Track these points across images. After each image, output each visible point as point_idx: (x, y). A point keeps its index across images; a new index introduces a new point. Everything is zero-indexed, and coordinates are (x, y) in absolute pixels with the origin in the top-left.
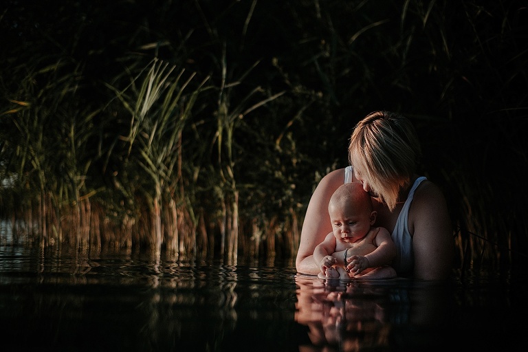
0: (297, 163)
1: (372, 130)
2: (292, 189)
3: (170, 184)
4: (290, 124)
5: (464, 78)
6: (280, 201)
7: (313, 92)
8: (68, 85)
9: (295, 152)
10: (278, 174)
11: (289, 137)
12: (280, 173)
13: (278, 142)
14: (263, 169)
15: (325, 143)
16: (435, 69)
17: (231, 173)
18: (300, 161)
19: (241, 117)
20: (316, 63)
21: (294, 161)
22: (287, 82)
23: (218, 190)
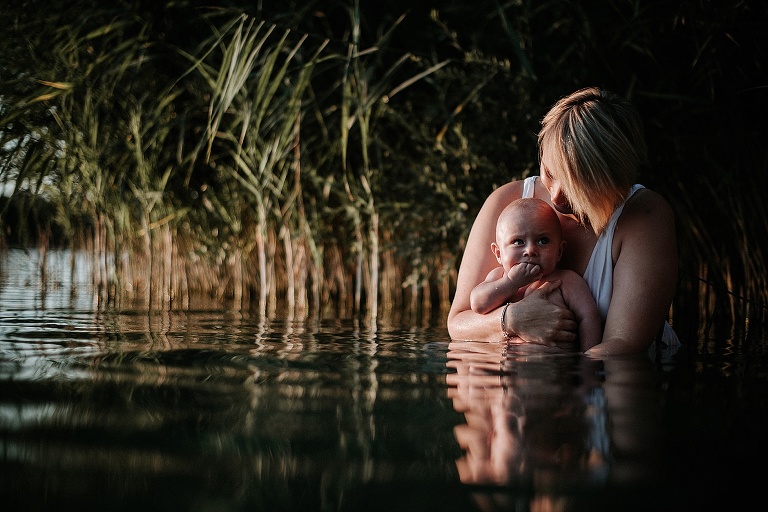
0: (471, 170)
1: (581, 116)
2: (462, 210)
3: (282, 203)
4: (459, 110)
5: (728, 35)
6: (444, 228)
7: (495, 60)
8: (129, 57)
9: (466, 154)
10: (442, 188)
11: (457, 130)
12: (444, 186)
13: (440, 138)
14: (422, 179)
15: (514, 139)
16: (683, 21)
17: (366, 185)
18: (474, 166)
19: (385, 99)
20: (503, 16)
21: (467, 167)
22: (456, 45)
23: (351, 211)
